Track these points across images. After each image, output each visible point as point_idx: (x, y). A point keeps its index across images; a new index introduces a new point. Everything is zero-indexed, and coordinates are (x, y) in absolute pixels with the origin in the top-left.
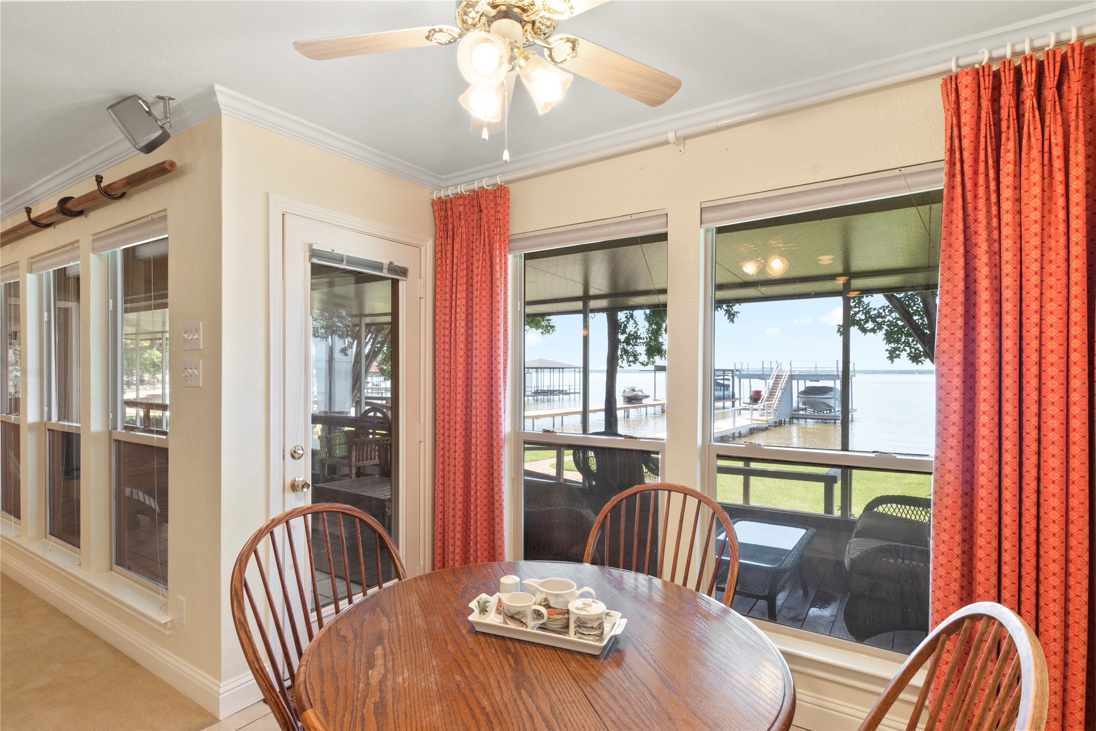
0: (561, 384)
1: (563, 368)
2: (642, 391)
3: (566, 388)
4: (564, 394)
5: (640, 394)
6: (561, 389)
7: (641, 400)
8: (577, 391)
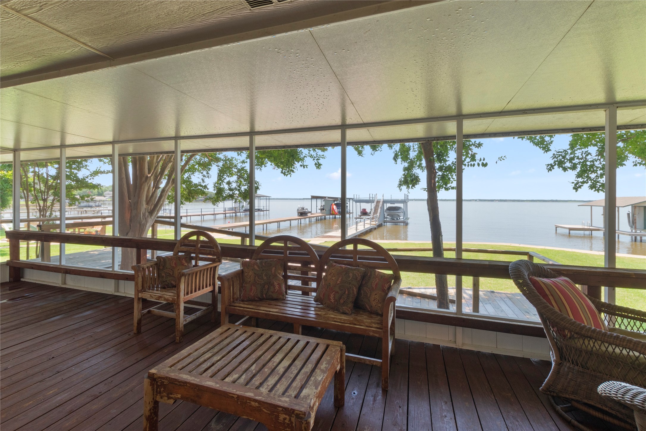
0: (259, 206)
1: (260, 197)
2: (307, 209)
3: (262, 208)
4: (260, 211)
5: (307, 211)
6: (259, 208)
7: (307, 214)
8: (268, 209)
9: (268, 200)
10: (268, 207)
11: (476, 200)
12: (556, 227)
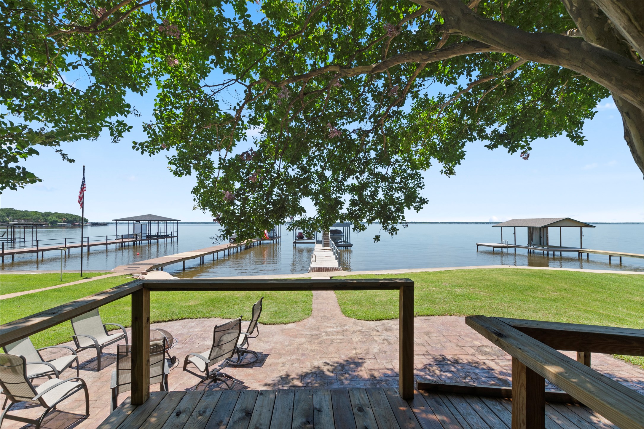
0: (165, 231)
1: (166, 221)
4: (167, 238)
6: (165, 235)
8: (176, 235)
9: (176, 225)
10: (176, 233)
12: (478, 245)
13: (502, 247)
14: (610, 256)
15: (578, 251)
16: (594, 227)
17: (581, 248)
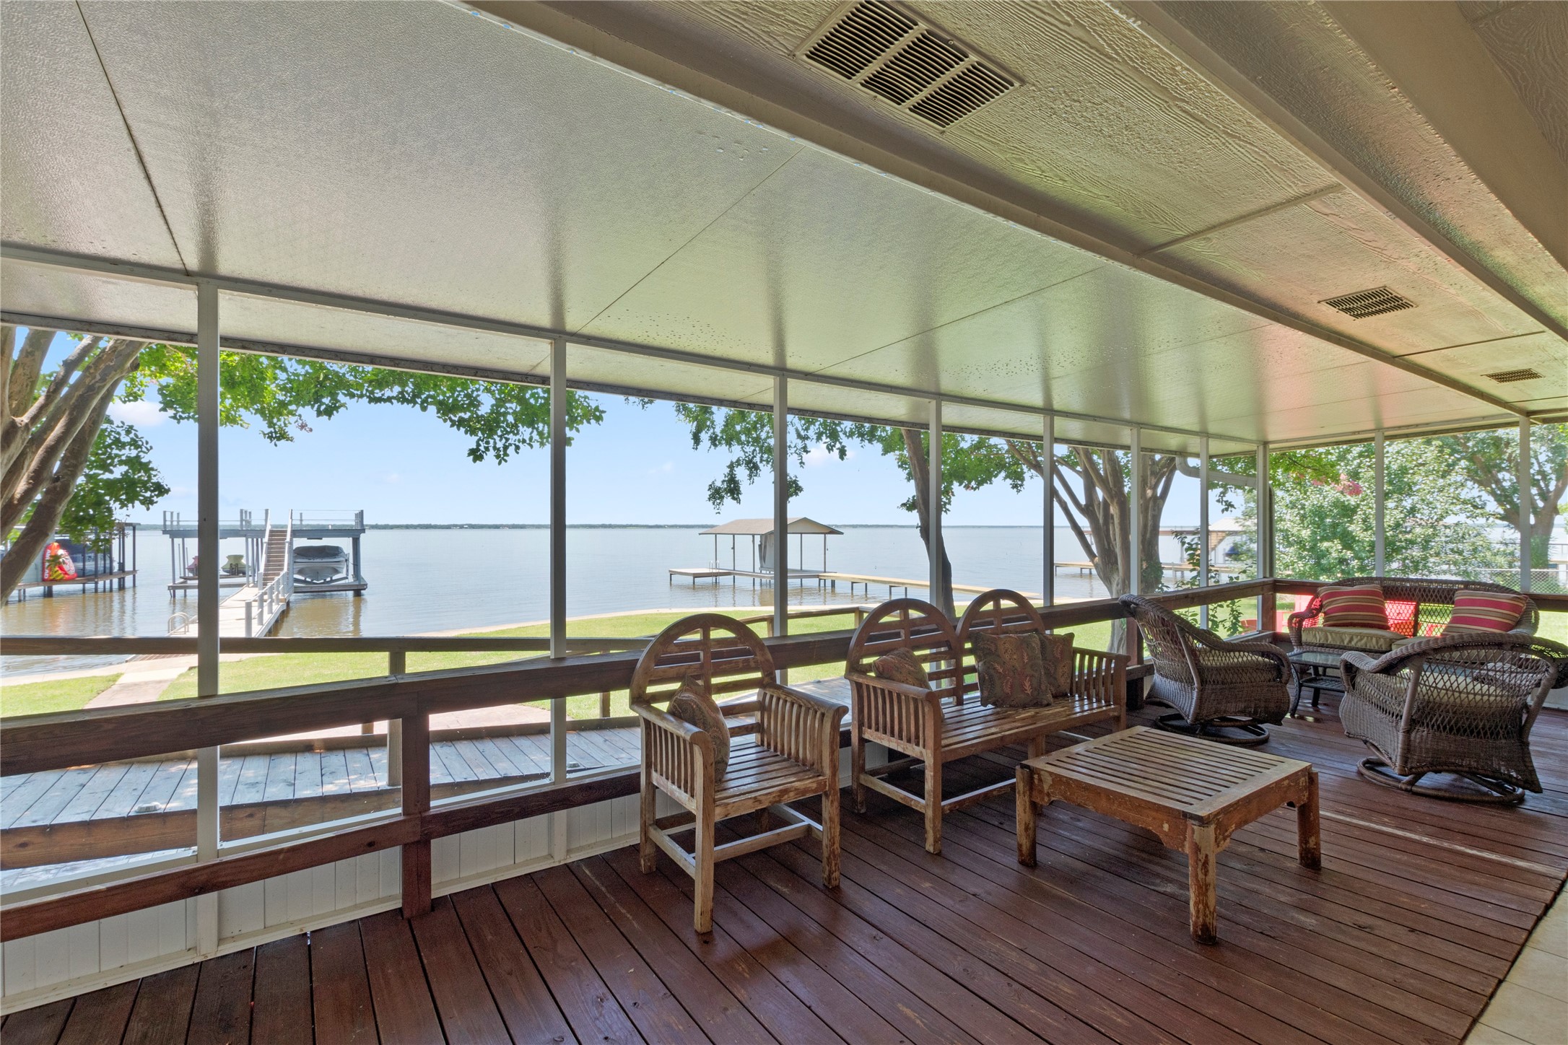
11: (461, 527)
12: (672, 573)
13: (716, 575)
14: (853, 583)
15: (818, 576)
16: (842, 533)
17: (825, 572)
